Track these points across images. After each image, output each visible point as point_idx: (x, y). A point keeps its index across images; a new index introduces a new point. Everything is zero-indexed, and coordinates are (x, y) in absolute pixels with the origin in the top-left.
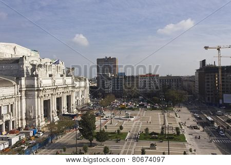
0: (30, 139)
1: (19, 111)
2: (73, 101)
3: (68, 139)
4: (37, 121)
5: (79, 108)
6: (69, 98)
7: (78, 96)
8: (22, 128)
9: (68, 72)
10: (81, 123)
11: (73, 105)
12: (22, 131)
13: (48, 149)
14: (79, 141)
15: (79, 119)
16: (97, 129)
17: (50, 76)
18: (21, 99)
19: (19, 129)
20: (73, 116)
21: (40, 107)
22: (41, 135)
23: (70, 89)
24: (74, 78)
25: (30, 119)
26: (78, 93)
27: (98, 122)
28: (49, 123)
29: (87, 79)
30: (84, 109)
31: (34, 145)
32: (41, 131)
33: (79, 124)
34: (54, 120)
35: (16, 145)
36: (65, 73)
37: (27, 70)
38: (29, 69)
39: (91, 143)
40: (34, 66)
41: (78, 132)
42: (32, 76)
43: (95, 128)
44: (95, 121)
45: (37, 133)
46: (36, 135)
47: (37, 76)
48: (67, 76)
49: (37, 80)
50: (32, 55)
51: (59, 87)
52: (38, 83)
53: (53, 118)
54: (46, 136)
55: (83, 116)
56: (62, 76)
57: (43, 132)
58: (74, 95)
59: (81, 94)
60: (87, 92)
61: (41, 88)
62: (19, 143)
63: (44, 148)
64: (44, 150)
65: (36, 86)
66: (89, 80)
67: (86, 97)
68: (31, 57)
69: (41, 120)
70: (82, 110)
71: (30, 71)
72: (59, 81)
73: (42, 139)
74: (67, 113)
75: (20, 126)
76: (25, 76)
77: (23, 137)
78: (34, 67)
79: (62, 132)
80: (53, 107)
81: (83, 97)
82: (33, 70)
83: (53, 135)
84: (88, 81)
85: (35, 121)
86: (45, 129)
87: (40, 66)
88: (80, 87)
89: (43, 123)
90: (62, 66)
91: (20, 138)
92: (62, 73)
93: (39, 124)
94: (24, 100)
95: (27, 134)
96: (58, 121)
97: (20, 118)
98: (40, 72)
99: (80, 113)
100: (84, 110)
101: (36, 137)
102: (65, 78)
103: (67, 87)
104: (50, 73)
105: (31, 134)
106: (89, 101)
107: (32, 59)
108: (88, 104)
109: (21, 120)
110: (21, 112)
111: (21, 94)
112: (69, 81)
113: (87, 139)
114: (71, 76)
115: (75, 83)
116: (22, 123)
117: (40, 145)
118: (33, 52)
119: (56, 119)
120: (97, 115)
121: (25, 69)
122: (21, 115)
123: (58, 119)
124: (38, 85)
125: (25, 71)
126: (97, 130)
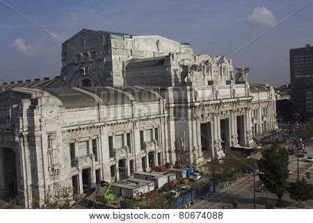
0: (182, 182)
1: (167, 138)
2: (249, 126)
3: (240, 188)
4: (192, 156)
5: (259, 138)
6: (240, 120)
7: (256, 117)
8: (171, 164)
9: (239, 75)
10: (261, 164)
11: (247, 132)
12: (172, 169)
13: (210, 201)
14: (258, 195)
15: (259, 156)
16: (290, 177)
17: (210, 83)
18: (168, 120)
19: (167, 165)
20: (248, 152)
21: (195, 135)
22: (199, 177)
23: (243, 105)
24: (249, 86)
25: (182, 152)
26: (256, 111)
27: (293, 164)
28: (210, 160)
29: (272, 87)
30: (267, 140)
31: (189, 191)
32: (197, 172)
33: (260, 166)
34: (216, 155)
35: (164, 188)
36: (234, 77)
37: (176, 75)
38: (178, 73)
39: (280, 200)
40: (185, 67)
41: (257, 178)
42: (184, 85)
43: (287, 175)
44: (288, 164)
45: (192, 174)
46: (191, 177)
47: (190, 83)
48: (237, 83)
49: (191, 90)
50: (182, 51)
51: (223, 101)
52: (191, 96)
53: (216, 153)
54: (205, 180)
55: (266, 153)
56: (228, 82)
57: (201, 174)
58: (250, 115)
59: (261, 113)
60: (272, 111)
61: (196, 104)
62: (169, 186)
63: (203, 199)
64: (204, 201)
65: (189, 101)
66: (276, 90)
67: (270, 120)
68: (180, 54)
69: (197, 155)
70: (263, 142)
71: (179, 77)
72: (224, 92)
73: (200, 184)
74: (238, 146)
75: (168, 161)
76: (173, 84)
77: (173, 177)
78: (186, 70)
79: (230, 177)
80: (216, 135)
81: (265, 119)
82: (184, 74)
83: (216, 179)
84: (273, 91)
85: (189, 156)
86: (203, 169)
87: (194, 67)
88: (259, 103)
89: (200, 160)
90: (229, 66)
91: (169, 180)
92: (228, 78)
93: (195, 161)
94: (172, 123)
95: (179, 175)
96: (223, 159)
97: (167, 149)
98: (195, 77)
99: (260, 147)
100: (267, 143)
101: (191, 180)
102: (234, 86)
103: (237, 102)
104: (210, 79)
105: (184, 176)
106: (276, 127)
107: (182, 57)
108: (274, 132)
109: (170, 152)
110: (169, 140)
111: (169, 113)
112: (240, 91)
113: (272, 192)
114: (244, 82)
115: (250, 95)
116: (170, 158)
117: (197, 193)
118: (183, 46)
119: (221, 154)
120: (292, 152)
121: (173, 73)
122: (170, 145)
123: (224, 155)
124: (192, 99)
125: (173, 77)
126: (292, 179)
